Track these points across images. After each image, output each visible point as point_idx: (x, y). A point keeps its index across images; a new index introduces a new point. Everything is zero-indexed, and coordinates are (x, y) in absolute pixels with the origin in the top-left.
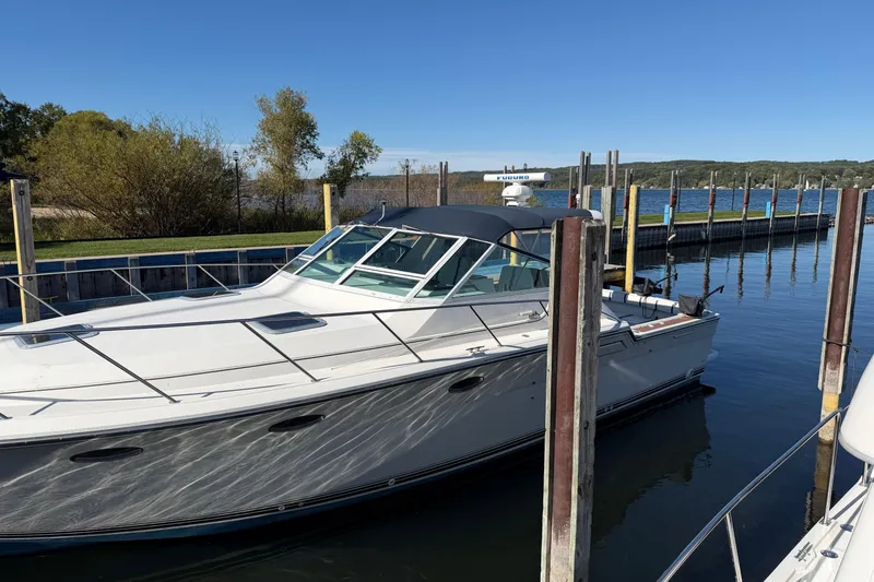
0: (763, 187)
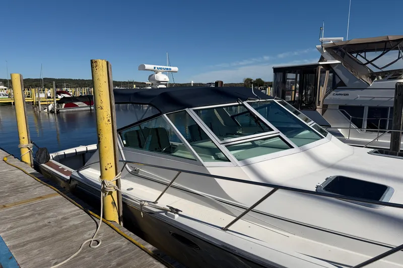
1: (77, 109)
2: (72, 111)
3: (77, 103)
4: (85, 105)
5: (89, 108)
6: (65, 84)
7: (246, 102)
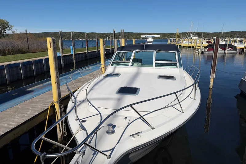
0: (94, 39)
7: (135, 51)
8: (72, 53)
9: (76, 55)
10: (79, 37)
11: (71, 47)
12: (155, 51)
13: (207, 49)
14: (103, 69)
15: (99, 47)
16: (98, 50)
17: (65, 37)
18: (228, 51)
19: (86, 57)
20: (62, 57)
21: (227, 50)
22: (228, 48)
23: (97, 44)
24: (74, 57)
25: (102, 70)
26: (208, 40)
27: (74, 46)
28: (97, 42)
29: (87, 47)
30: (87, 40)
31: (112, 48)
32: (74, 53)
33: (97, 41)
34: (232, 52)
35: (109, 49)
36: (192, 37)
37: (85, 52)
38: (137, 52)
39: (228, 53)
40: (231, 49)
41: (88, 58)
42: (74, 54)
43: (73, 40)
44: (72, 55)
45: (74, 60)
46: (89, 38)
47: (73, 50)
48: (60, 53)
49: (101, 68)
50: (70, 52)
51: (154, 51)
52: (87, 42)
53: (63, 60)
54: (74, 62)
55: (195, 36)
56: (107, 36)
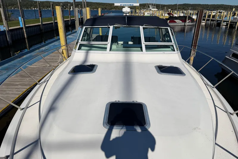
1: (175, 24)
2: (173, 25)
3: (176, 21)
4: (181, 22)
5: (183, 24)
6: (190, 8)
7: (112, 26)
8: (21, 26)
9: (26, 28)
10: (31, 6)
11: (20, 18)
12: (142, 27)
13: (169, 21)
14: (65, 52)
15: (56, 18)
16: (55, 21)
17: (15, 6)
18: (188, 23)
19: (41, 30)
20: (7, 31)
21: (187, 21)
22: (188, 20)
23: (54, 14)
24: (24, 31)
25: (63, 53)
26: (169, 12)
27: (23, 17)
28: (53, 12)
29: (40, 18)
30: (40, 9)
31: (71, 19)
32: (25, 25)
33: (53, 10)
34: (191, 24)
35: (68, 20)
36: (151, 8)
37: (39, 24)
38: (116, 28)
39: (187, 25)
40: (190, 21)
41: (43, 31)
42: (24, 27)
43: (21, 9)
44: (22, 28)
45: (25, 34)
46: (44, 7)
47: (23, 22)
48: (4, 26)
49: (61, 50)
50: (19, 24)
51: (140, 26)
52: (40, 12)
53: (10, 35)
54: (26, 37)
55: (154, 8)
56: (64, 5)
